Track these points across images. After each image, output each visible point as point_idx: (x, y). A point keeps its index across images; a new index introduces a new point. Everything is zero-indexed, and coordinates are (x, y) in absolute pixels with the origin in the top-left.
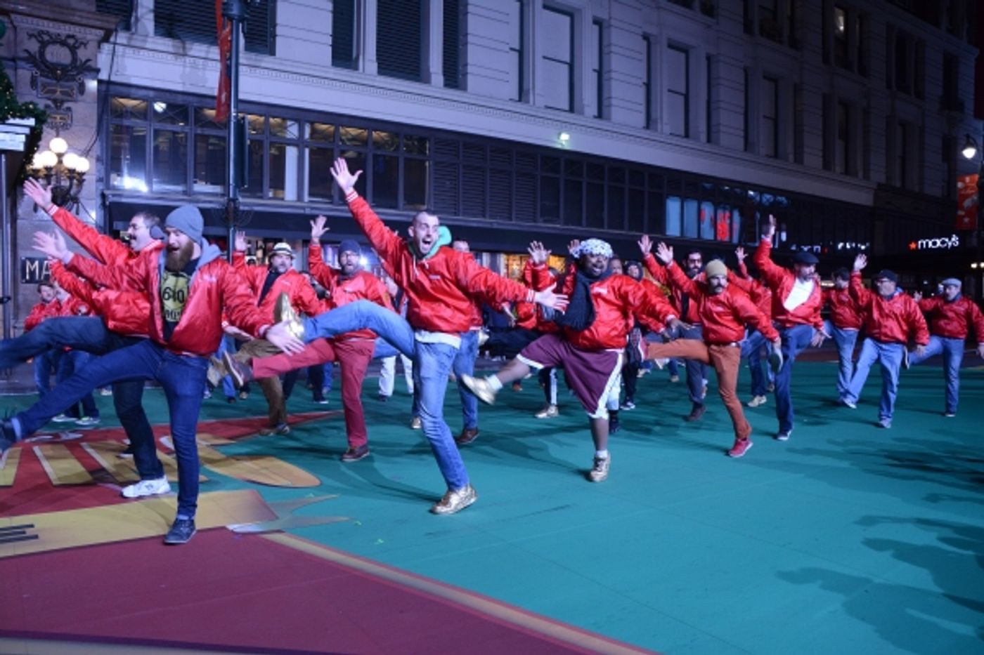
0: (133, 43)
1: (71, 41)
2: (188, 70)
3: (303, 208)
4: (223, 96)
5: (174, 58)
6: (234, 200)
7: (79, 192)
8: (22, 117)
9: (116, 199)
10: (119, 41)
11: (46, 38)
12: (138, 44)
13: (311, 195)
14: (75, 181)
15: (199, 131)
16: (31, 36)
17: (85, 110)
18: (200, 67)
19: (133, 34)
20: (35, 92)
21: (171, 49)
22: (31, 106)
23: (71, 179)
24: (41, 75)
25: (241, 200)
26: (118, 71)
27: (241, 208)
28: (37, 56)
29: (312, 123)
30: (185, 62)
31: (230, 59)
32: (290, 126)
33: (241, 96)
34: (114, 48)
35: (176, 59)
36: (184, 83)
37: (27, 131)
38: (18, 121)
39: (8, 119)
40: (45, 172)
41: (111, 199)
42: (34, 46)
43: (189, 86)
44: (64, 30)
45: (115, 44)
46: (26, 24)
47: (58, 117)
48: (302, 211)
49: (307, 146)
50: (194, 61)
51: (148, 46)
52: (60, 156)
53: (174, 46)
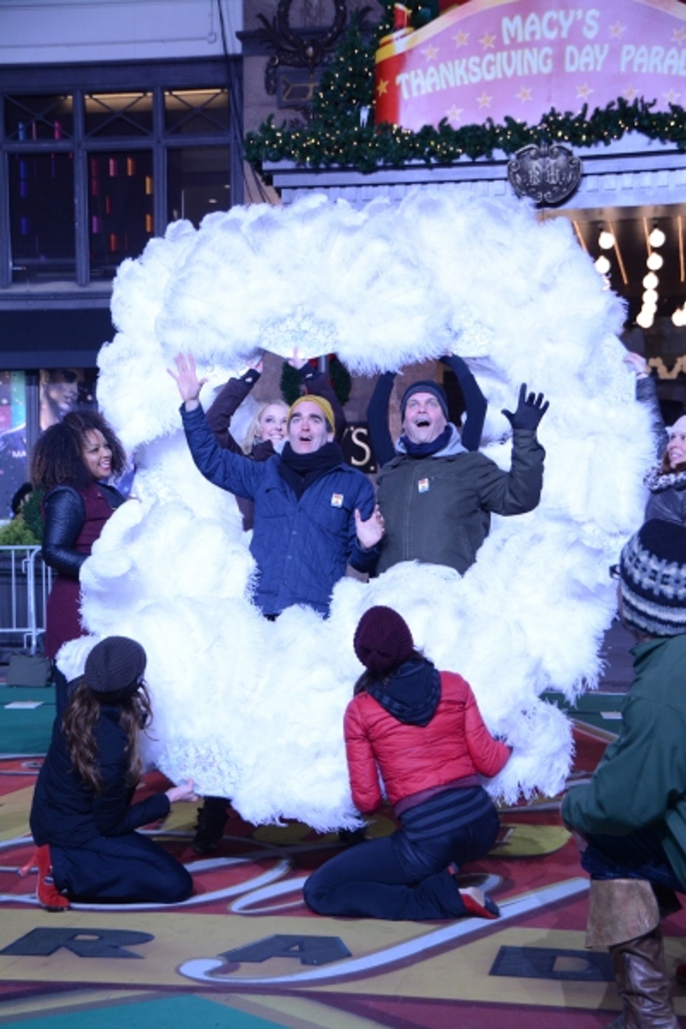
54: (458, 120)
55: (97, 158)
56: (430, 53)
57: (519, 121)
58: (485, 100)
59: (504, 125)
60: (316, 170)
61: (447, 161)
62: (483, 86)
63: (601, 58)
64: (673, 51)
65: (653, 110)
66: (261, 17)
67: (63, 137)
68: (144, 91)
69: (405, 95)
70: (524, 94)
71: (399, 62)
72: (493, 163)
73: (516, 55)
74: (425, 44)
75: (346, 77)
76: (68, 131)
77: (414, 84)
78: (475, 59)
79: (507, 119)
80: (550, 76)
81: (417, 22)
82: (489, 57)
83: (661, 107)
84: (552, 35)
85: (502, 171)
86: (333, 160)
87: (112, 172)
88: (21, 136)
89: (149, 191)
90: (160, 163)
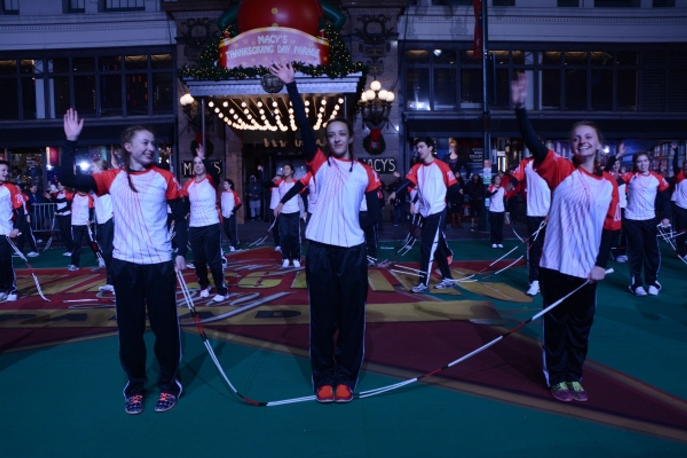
0: (419, 13)
1: (381, 19)
2: (455, 25)
3: (538, 115)
4: (478, 42)
5: (445, 19)
6: (487, 113)
7: (388, 114)
8: (355, 72)
9: (412, 117)
10: (410, 13)
11: (367, 19)
12: (423, 13)
13: (543, 105)
14: (386, 108)
15: (464, 66)
16: (358, 19)
17: (390, 61)
18: (463, 21)
19: (419, 7)
20: (361, 54)
21: (443, 13)
22: (360, 64)
23: (383, 106)
24: (365, 43)
25: (491, 112)
26: (410, 33)
27: (492, 117)
28: (363, 31)
29: (544, 52)
30: (453, 20)
31: (481, 15)
32: (528, 55)
33: (490, 38)
34: (407, 18)
35: (447, 18)
36: (452, 35)
37: (358, 80)
38: (353, 75)
39: (347, 74)
40: (368, 104)
41: (408, 117)
42: (360, 25)
43: (455, 36)
44: (377, 12)
45: (407, 15)
46: (356, 13)
47: (375, 68)
48: (536, 117)
49: (540, 69)
50: (459, 18)
51: (429, 13)
52: (377, 92)
53: (444, 11)
54: (245, 65)
55: (129, 76)
56: (236, 45)
57: (264, 66)
58: (253, 60)
59: (259, 67)
60: (200, 80)
61: (242, 78)
62: (253, 56)
63: (289, 49)
64: (309, 49)
65: (304, 65)
66: (183, 33)
67: (118, 70)
68: (145, 55)
69: (228, 58)
70: (266, 59)
71: (226, 48)
72: (256, 79)
73: (262, 47)
74: (234, 43)
75: (209, 52)
76: (119, 68)
77: (231, 54)
78: (250, 48)
79: (261, 66)
80: (273, 54)
81: (232, 36)
82: (254, 47)
83: (307, 65)
84: (273, 42)
85: (259, 81)
86: (206, 77)
87: (134, 81)
88: (104, 69)
89: (146, 86)
90: (150, 77)
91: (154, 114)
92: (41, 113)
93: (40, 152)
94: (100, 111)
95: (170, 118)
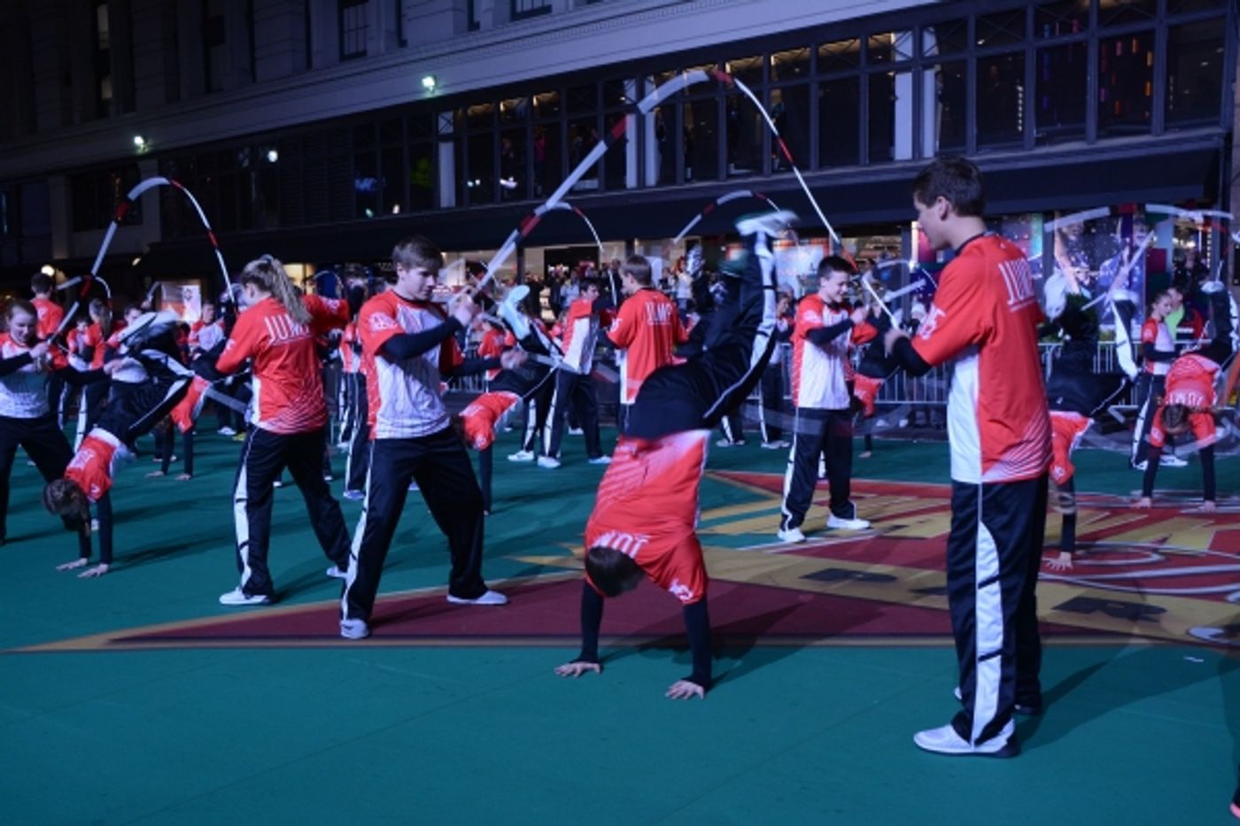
55: (1107, 43)
67: (1080, 30)
76: (1084, 25)
87: (1119, 52)
88: (1047, 34)
89: (1149, 63)
90: (1161, 39)
91: (1166, 129)
92: (903, 148)
93: (898, 233)
94: (1035, 132)
95: (1209, 137)
